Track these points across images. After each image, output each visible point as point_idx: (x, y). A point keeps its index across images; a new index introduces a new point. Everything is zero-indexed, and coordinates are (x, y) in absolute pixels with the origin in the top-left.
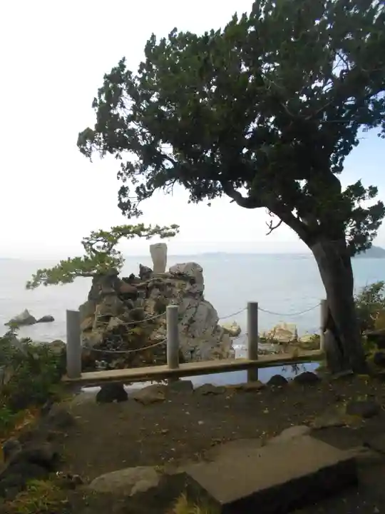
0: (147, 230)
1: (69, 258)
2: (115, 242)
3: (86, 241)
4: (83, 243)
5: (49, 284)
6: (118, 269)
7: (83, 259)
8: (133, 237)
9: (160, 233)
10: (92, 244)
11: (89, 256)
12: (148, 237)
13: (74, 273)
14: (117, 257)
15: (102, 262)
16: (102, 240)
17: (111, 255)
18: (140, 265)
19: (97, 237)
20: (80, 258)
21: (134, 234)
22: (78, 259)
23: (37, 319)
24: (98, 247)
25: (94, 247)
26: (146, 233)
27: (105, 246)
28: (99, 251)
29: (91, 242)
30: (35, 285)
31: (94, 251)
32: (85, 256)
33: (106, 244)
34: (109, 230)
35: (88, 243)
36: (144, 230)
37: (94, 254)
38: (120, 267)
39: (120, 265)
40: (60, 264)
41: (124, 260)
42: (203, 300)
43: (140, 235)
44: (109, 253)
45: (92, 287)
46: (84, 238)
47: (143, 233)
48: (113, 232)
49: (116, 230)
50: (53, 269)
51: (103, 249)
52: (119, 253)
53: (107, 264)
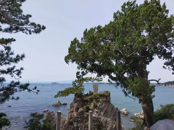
1: (68, 88)
2: (83, 83)
9: (97, 80)
12: (93, 81)
18: (90, 91)
19: (77, 82)
23: (62, 104)
28: (77, 85)
30: (57, 96)
32: (72, 87)
38: (83, 91)
40: (65, 89)
41: (85, 89)
42: (110, 103)
43: (90, 81)
46: (73, 82)
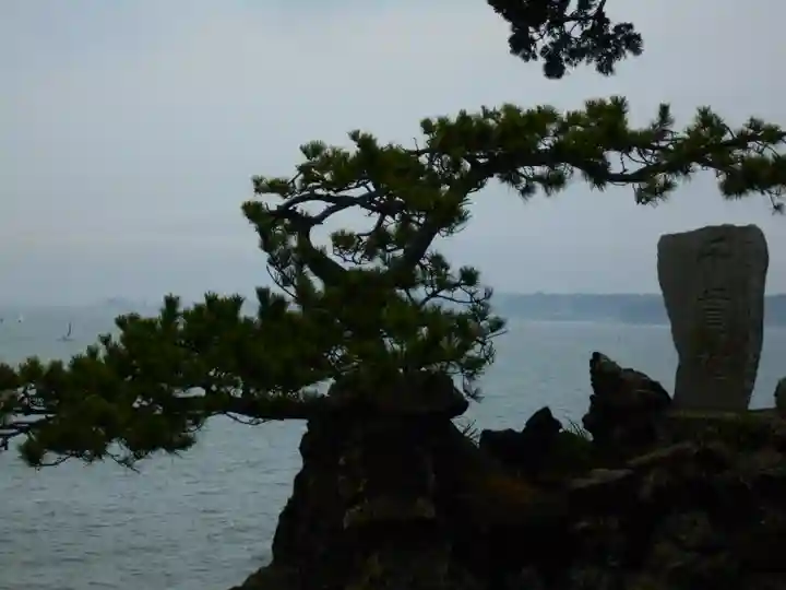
0: (643, 141)
1: (171, 303)
2: (449, 215)
3: (273, 201)
4: (253, 211)
5: (51, 457)
6: (458, 381)
7: (250, 310)
8: (554, 182)
9: (721, 164)
10: (304, 224)
11: (289, 294)
12: (650, 187)
13: (199, 391)
14: (456, 302)
15: (367, 332)
16: (364, 202)
17: (420, 293)
18: (596, 356)
19: (341, 183)
20: (237, 302)
21: (564, 168)
22: (220, 311)
24: (343, 241)
25: (320, 237)
26: (633, 162)
27: (379, 238)
28: (346, 262)
29: (301, 207)
31: (319, 262)
32: (263, 294)
33: (391, 224)
34: (413, 139)
35: (284, 211)
36: (625, 142)
37: (318, 284)
38: (473, 367)
39: (476, 351)
40: (117, 335)
41: (498, 325)
43: (600, 175)
44: (410, 284)
45: (300, 481)
46: (260, 186)
47: (616, 161)
48: (435, 149)
49: (455, 137)
50: (77, 363)
51: (370, 253)
52: (469, 277)
53: (390, 344)
